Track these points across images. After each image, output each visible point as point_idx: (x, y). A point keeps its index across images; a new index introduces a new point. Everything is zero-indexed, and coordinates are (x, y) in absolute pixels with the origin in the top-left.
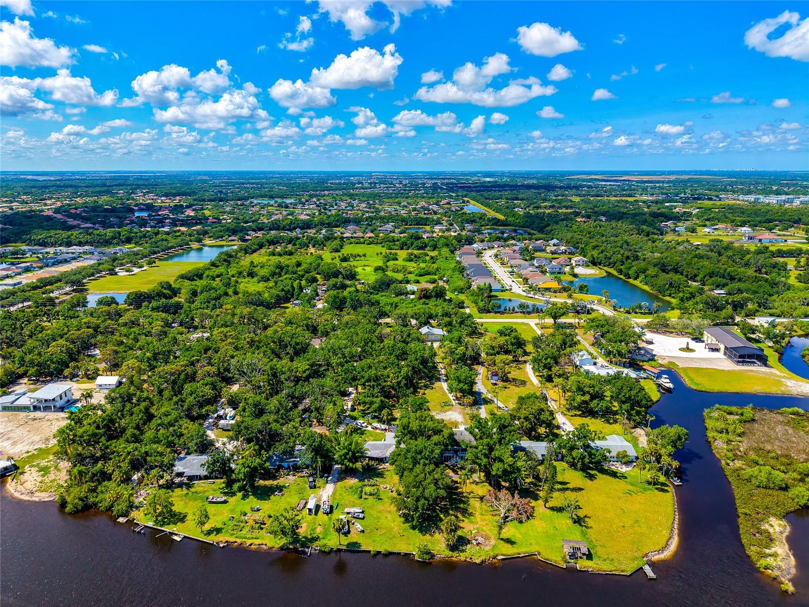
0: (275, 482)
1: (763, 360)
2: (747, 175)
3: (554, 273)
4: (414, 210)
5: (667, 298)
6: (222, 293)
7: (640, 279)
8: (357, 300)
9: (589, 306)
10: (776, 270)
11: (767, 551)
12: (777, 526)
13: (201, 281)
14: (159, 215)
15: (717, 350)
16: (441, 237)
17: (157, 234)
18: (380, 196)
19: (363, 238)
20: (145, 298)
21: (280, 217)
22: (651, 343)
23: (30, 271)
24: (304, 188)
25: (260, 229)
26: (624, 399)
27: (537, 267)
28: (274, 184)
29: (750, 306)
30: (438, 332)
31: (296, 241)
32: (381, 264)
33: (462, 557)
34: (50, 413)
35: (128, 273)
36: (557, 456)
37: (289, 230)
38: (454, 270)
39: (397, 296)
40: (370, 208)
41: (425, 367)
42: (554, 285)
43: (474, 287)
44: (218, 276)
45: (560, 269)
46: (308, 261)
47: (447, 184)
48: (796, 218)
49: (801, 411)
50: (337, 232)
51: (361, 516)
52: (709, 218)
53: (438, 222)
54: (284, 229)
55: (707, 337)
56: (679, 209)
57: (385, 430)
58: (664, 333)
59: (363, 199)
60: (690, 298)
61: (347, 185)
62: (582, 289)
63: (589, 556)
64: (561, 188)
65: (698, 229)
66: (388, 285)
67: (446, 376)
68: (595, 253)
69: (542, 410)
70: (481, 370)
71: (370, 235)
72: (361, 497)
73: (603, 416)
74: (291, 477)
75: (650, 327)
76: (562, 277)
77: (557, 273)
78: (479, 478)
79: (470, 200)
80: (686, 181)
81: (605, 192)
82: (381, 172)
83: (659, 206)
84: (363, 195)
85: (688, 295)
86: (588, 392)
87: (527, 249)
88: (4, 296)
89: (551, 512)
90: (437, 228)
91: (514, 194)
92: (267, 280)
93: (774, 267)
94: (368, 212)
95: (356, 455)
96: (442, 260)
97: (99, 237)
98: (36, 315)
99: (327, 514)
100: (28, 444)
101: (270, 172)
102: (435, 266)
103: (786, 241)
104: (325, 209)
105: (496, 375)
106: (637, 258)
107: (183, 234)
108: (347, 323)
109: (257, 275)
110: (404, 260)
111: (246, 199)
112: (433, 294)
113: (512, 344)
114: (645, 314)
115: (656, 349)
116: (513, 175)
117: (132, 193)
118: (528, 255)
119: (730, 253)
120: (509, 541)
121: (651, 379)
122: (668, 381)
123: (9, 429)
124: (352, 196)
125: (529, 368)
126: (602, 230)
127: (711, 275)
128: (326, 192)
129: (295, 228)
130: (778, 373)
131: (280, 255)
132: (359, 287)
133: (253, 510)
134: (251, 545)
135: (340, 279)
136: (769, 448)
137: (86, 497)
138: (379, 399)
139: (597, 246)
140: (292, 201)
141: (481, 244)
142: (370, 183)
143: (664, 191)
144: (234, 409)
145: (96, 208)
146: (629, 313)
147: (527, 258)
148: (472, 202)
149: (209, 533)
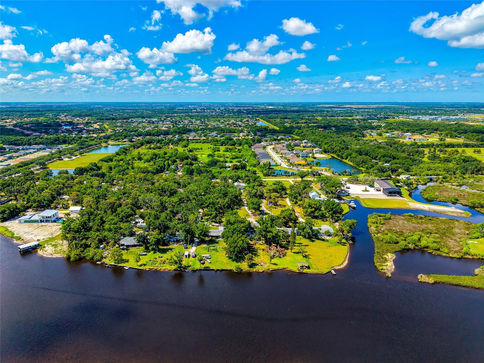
0: (168, 247)
1: (400, 194)
2: (417, 104)
3: (304, 157)
4: (228, 124)
5: (361, 168)
6: (126, 168)
7: (348, 159)
8: (200, 170)
9: (320, 172)
10: (418, 154)
11: (384, 264)
12: (390, 256)
13: (112, 163)
14: (78, 128)
15: (380, 190)
16: (244, 139)
17: (81, 138)
18: (207, 117)
19: (200, 140)
20: (85, 170)
21: (150, 128)
22: (349, 188)
23: (12, 158)
24: (162, 112)
25: (140, 135)
26: (330, 209)
27: (295, 154)
28: (143, 110)
29: (400, 170)
30: (243, 185)
31: (162, 141)
32: (211, 153)
33: (255, 270)
34: (49, 223)
35: (69, 159)
36: (298, 233)
37: (157, 136)
38: (251, 156)
39: (221, 169)
40: (202, 123)
41: (236, 199)
42: (303, 162)
43: (262, 163)
44: (121, 160)
45: (307, 155)
46: (170, 152)
47: (247, 110)
48: (436, 128)
49: (412, 215)
50: (185, 136)
51: (209, 257)
52: (390, 128)
53: (242, 131)
54: (154, 135)
55: (376, 185)
56: (375, 123)
57: (218, 226)
58: (356, 184)
59: (198, 118)
60: (371, 167)
61: (188, 110)
62: (317, 164)
63: (309, 268)
64: (312, 112)
65: (383, 134)
66: (216, 163)
67: (247, 204)
68: (326, 146)
69: (291, 214)
70: (264, 201)
71: (203, 138)
72: (209, 251)
73: (321, 219)
74: (175, 245)
75: (349, 181)
76: (308, 159)
77: (305, 157)
78: (262, 242)
79: (260, 119)
80: (382, 108)
81: (337, 114)
82: (208, 103)
83: (365, 122)
84: (198, 116)
85: (370, 166)
86: (314, 207)
87: (290, 145)
88: (4, 171)
89: (294, 254)
90: (241, 134)
91: (285, 116)
92: (149, 161)
93: (417, 152)
94: (201, 126)
95: (205, 234)
96: (244, 151)
97: (47, 140)
98: (27, 180)
99: (194, 257)
100: (43, 236)
101: (139, 103)
102: (241, 154)
103: (428, 140)
104: (176, 124)
105: (271, 203)
106: (347, 149)
107: (95, 138)
108: (196, 181)
109: (143, 159)
110: (224, 151)
111: (128, 118)
112: (240, 167)
113: (280, 189)
114: (348, 175)
115: (350, 191)
116: (285, 105)
117: (57, 115)
118: (290, 148)
119: (396, 146)
120: (275, 264)
121: (346, 203)
122: (354, 204)
123: (31, 230)
124: (191, 117)
125: (287, 200)
126: (331, 135)
127: (384, 156)
128: (176, 115)
129: (160, 135)
130: (406, 199)
131: (154, 149)
132: (200, 165)
133: (159, 257)
134: (160, 269)
135: (189, 160)
136: (394, 229)
137: (80, 254)
138: (215, 212)
139: (328, 143)
140: (156, 119)
141: (265, 143)
142: (201, 109)
143: (370, 114)
144: (143, 219)
145: (38, 124)
146: (340, 175)
147: (290, 149)
148: (261, 120)
149: (141, 266)
